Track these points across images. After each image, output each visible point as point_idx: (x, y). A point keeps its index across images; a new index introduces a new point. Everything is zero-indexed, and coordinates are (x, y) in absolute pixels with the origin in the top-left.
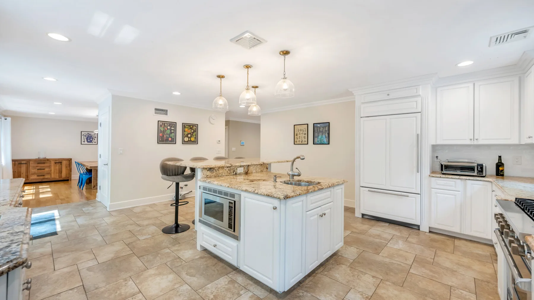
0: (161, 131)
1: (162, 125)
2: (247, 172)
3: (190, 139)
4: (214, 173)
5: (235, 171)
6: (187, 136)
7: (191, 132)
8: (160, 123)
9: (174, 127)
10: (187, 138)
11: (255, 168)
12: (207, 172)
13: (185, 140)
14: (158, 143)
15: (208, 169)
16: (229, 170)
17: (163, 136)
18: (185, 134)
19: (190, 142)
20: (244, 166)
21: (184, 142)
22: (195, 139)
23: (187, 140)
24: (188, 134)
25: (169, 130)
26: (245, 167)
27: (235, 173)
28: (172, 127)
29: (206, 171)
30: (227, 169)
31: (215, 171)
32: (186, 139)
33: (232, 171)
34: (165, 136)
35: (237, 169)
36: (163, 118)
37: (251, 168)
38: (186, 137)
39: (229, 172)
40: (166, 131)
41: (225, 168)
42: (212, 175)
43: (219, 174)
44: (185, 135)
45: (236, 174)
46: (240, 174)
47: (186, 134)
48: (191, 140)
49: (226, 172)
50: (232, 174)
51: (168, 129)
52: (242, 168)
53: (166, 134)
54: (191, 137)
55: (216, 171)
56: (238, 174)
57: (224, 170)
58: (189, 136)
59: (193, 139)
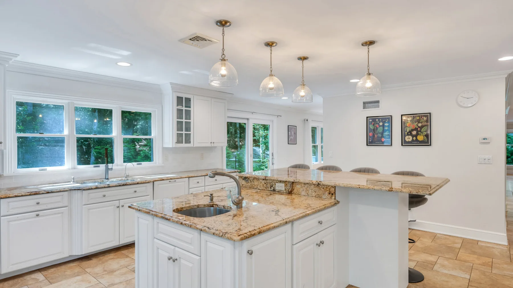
0: (371, 129)
1: (372, 121)
2: (291, 191)
3: (416, 138)
4: (249, 184)
5: (272, 186)
6: (410, 133)
7: (417, 127)
8: (369, 119)
9: (388, 122)
10: (411, 137)
11: (304, 188)
12: (242, 181)
13: (407, 140)
14: (367, 145)
15: (243, 178)
16: (265, 183)
17: (374, 136)
18: (406, 131)
19: (416, 143)
20: (286, 181)
21: (404, 143)
22: (425, 137)
23: (410, 140)
24: (413, 130)
25: (382, 128)
26: (287, 183)
27: (272, 189)
28: (386, 123)
29: (242, 179)
30: (263, 182)
31: (249, 181)
32: (409, 138)
33: (269, 185)
34: (376, 136)
35: (275, 185)
36: (373, 112)
37: (297, 187)
38: (408, 135)
39: (265, 185)
40: (377, 128)
41: (261, 181)
42: (247, 185)
43: (254, 185)
44: (406, 133)
45: (274, 190)
46: (280, 192)
47: (408, 131)
48: (417, 140)
49: (262, 185)
50: (269, 189)
51: (380, 126)
52: (283, 185)
53: (377, 133)
54: (417, 134)
55: (251, 182)
56: (277, 191)
57: (260, 183)
58: (414, 133)
59: (420, 138)
